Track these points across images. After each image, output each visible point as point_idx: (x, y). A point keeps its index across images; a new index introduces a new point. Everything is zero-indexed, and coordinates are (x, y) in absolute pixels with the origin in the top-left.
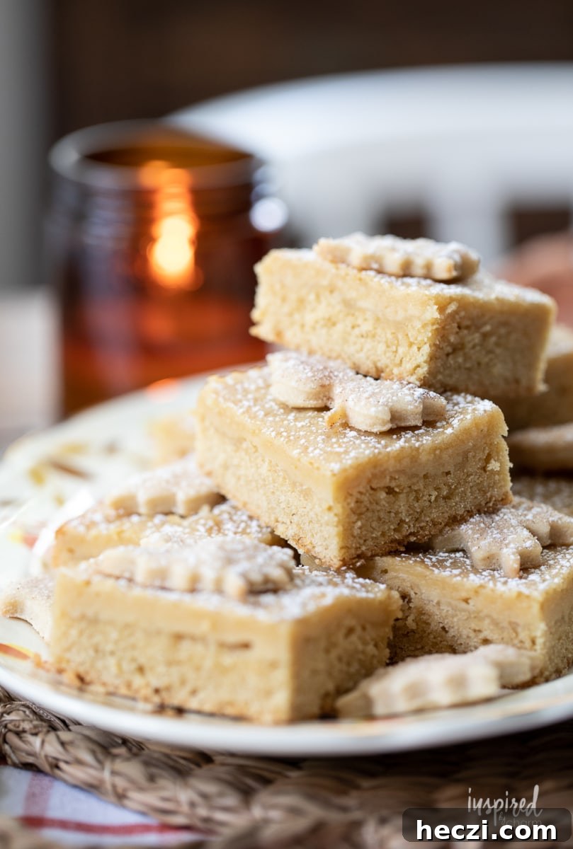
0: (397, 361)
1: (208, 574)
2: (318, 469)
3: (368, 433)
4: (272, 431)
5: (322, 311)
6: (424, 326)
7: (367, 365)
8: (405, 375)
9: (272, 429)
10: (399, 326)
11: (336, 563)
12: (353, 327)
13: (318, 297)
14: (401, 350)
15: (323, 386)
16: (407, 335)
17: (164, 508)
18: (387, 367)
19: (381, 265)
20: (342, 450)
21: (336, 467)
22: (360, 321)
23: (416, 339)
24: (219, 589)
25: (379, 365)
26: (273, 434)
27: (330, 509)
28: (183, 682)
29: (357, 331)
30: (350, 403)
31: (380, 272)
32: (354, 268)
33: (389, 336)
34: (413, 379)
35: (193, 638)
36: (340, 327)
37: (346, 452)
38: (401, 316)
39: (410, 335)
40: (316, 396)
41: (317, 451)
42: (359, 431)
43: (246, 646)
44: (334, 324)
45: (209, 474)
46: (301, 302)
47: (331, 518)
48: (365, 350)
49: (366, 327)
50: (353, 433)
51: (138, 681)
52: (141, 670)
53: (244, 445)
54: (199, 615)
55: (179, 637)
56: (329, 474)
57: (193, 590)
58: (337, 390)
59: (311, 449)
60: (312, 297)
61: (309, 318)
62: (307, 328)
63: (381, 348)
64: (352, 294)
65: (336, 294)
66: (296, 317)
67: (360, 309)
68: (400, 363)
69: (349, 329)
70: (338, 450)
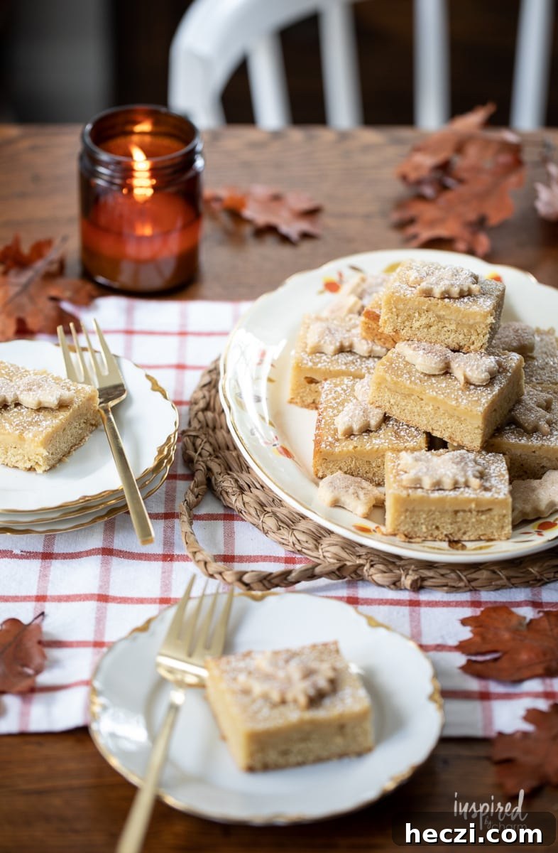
0: (471, 341)
1: (462, 480)
2: (471, 411)
3: (479, 386)
5: (423, 321)
6: (486, 326)
7: (454, 345)
8: (478, 349)
9: (431, 390)
10: (471, 326)
11: (479, 449)
12: (443, 327)
13: (420, 314)
14: (473, 338)
15: (446, 363)
16: (476, 330)
18: (465, 345)
19: (448, 294)
20: (477, 398)
21: (481, 409)
22: (447, 325)
23: (482, 332)
24: (467, 485)
25: (461, 344)
26: (434, 393)
28: (459, 530)
29: (445, 329)
30: (469, 374)
31: (449, 298)
32: (439, 299)
33: (465, 331)
34: (483, 351)
35: (464, 511)
36: (435, 328)
37: (479, 399)
38: (471, 322)
39: (478, 330)
40: (443, 368)
41: (465, 401)
42: (474, 385)
43: (490, 510)
44: (430, 326)
45: (379, 407)
46: (409, 317)
48: (451, 338)
49: (453, 327)
50: (472, 387)
51: (436, 533)
52: (437, 528)
53: (413, 398)
54: (470, 501)
55: (456, 512)
56: (480, 413)
57: (456, 486)
58: (454, 366)
59: (460, 400)
60: (417, 315)
61: (416, 325)
62: (414, 329)
63: (461, 337)
64: (442, 313)
65: (431, 313)
66: (407, 323)
67: (446, 319)
68: (473, 343)
69: (440, 329)
70: (474, 399)
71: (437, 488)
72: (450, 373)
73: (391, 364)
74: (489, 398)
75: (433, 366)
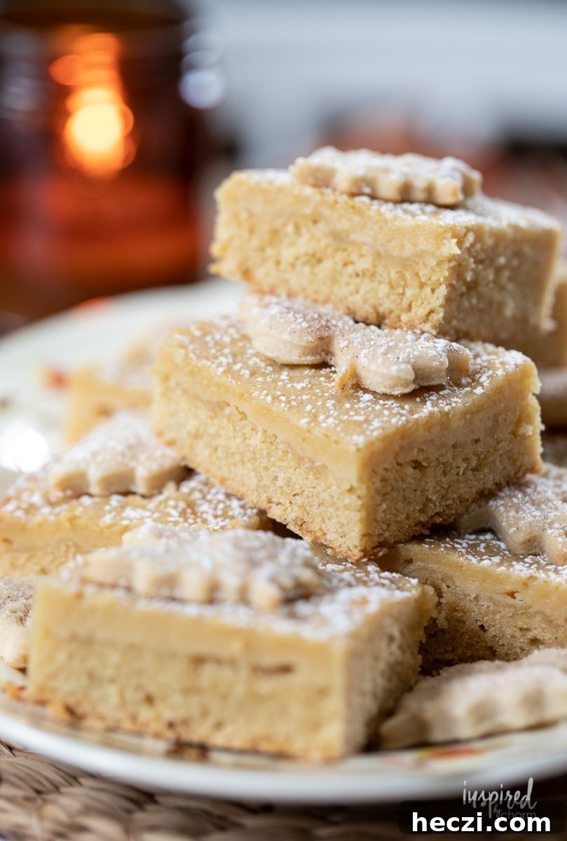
0: (405, 304)
1: (230, 581)
2: (337, 442)
3: (386, 396)
4: (267, 395)
5: (304, 244)
6: (439, 263)
7: (365, 310)
8: (417, 322)
9: (265, 392)
10: (406, 263)
11: (357, 554)
12: (345, 265)
13: (297, 228)
14: (409, 293)
15: (321, 339)
16: (417, 274)
17: (121, 487)
18: (391, 312)
19: (373, 189)
20: (362, 418)
21: (360, 440)
22: (354, 258)
23: (430, 279)
24: (244, 598)
25: (381, 310)
26: (269, 399)
27: (351, 490)
28: (205, 713)
29: (350, 269)
30: (363, 361)
31: (373, 197)
32: (342, 193)
33: (393, 275)
34: (427, 327)
35: (218, 661)
36: (327, 265)
37: (367, 421)
38: (408, 251)
39: (421, 274)
40: (313, 351)
41: (331, 420)
42: (374, 393)
43: (286, 669)
44: (320, 261)
45: (171, 443)
46: (275, 234)
47: (354, 501)
48: (362, 291)
49: (364, 264)
50: (368, 397)
51: (145, 713)
52: (149, 700)
53: (227, 411)
54: (229, 633)
55: (198, 661)
56: (353, 449)
57: (212, 597)
58: (339, 344)
59: (322, 417)
60: (290, 228)
61: (287, 254)
62: (283, 266)
63: (383, 289)
64: (343, 225)
65: (321, 225)
66: (270, 252)
67: (354, 243)
68: (410, 308)
69: (339, 267)
70: (357, 418)
71: (165, 592)
72: (330, 366)
73: (205, 335)
74: (394, 420)
75: (286, 337)
